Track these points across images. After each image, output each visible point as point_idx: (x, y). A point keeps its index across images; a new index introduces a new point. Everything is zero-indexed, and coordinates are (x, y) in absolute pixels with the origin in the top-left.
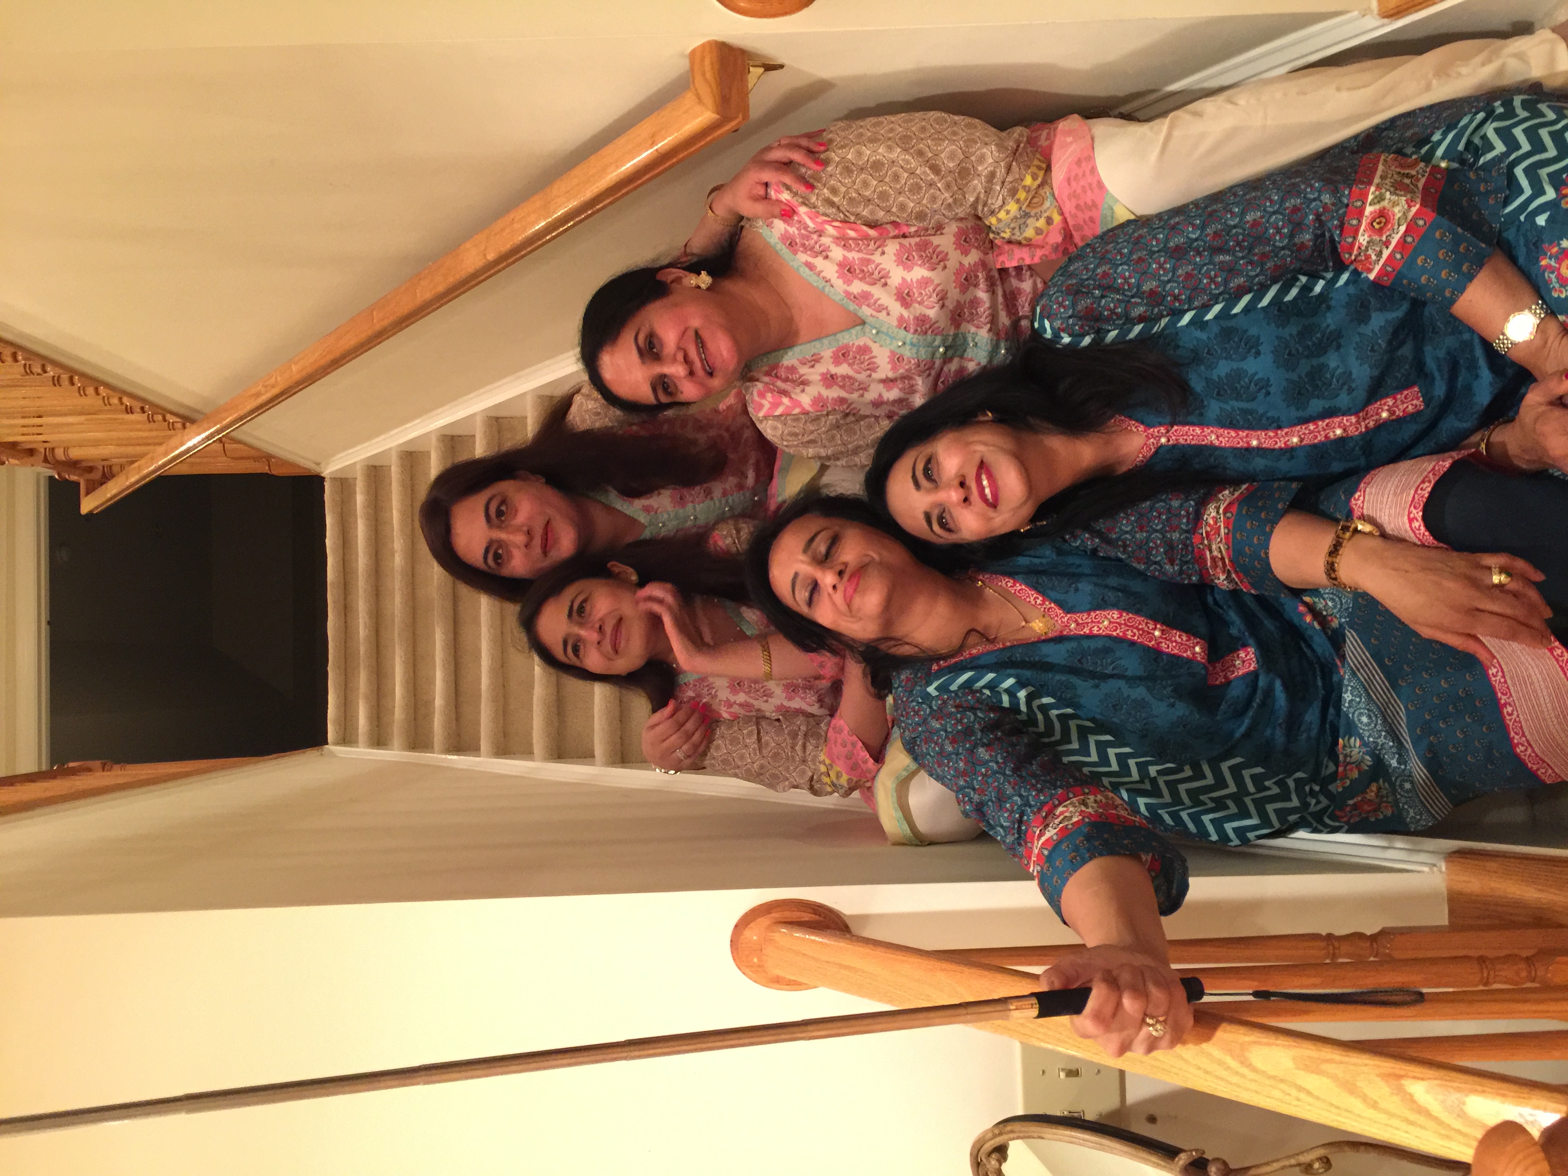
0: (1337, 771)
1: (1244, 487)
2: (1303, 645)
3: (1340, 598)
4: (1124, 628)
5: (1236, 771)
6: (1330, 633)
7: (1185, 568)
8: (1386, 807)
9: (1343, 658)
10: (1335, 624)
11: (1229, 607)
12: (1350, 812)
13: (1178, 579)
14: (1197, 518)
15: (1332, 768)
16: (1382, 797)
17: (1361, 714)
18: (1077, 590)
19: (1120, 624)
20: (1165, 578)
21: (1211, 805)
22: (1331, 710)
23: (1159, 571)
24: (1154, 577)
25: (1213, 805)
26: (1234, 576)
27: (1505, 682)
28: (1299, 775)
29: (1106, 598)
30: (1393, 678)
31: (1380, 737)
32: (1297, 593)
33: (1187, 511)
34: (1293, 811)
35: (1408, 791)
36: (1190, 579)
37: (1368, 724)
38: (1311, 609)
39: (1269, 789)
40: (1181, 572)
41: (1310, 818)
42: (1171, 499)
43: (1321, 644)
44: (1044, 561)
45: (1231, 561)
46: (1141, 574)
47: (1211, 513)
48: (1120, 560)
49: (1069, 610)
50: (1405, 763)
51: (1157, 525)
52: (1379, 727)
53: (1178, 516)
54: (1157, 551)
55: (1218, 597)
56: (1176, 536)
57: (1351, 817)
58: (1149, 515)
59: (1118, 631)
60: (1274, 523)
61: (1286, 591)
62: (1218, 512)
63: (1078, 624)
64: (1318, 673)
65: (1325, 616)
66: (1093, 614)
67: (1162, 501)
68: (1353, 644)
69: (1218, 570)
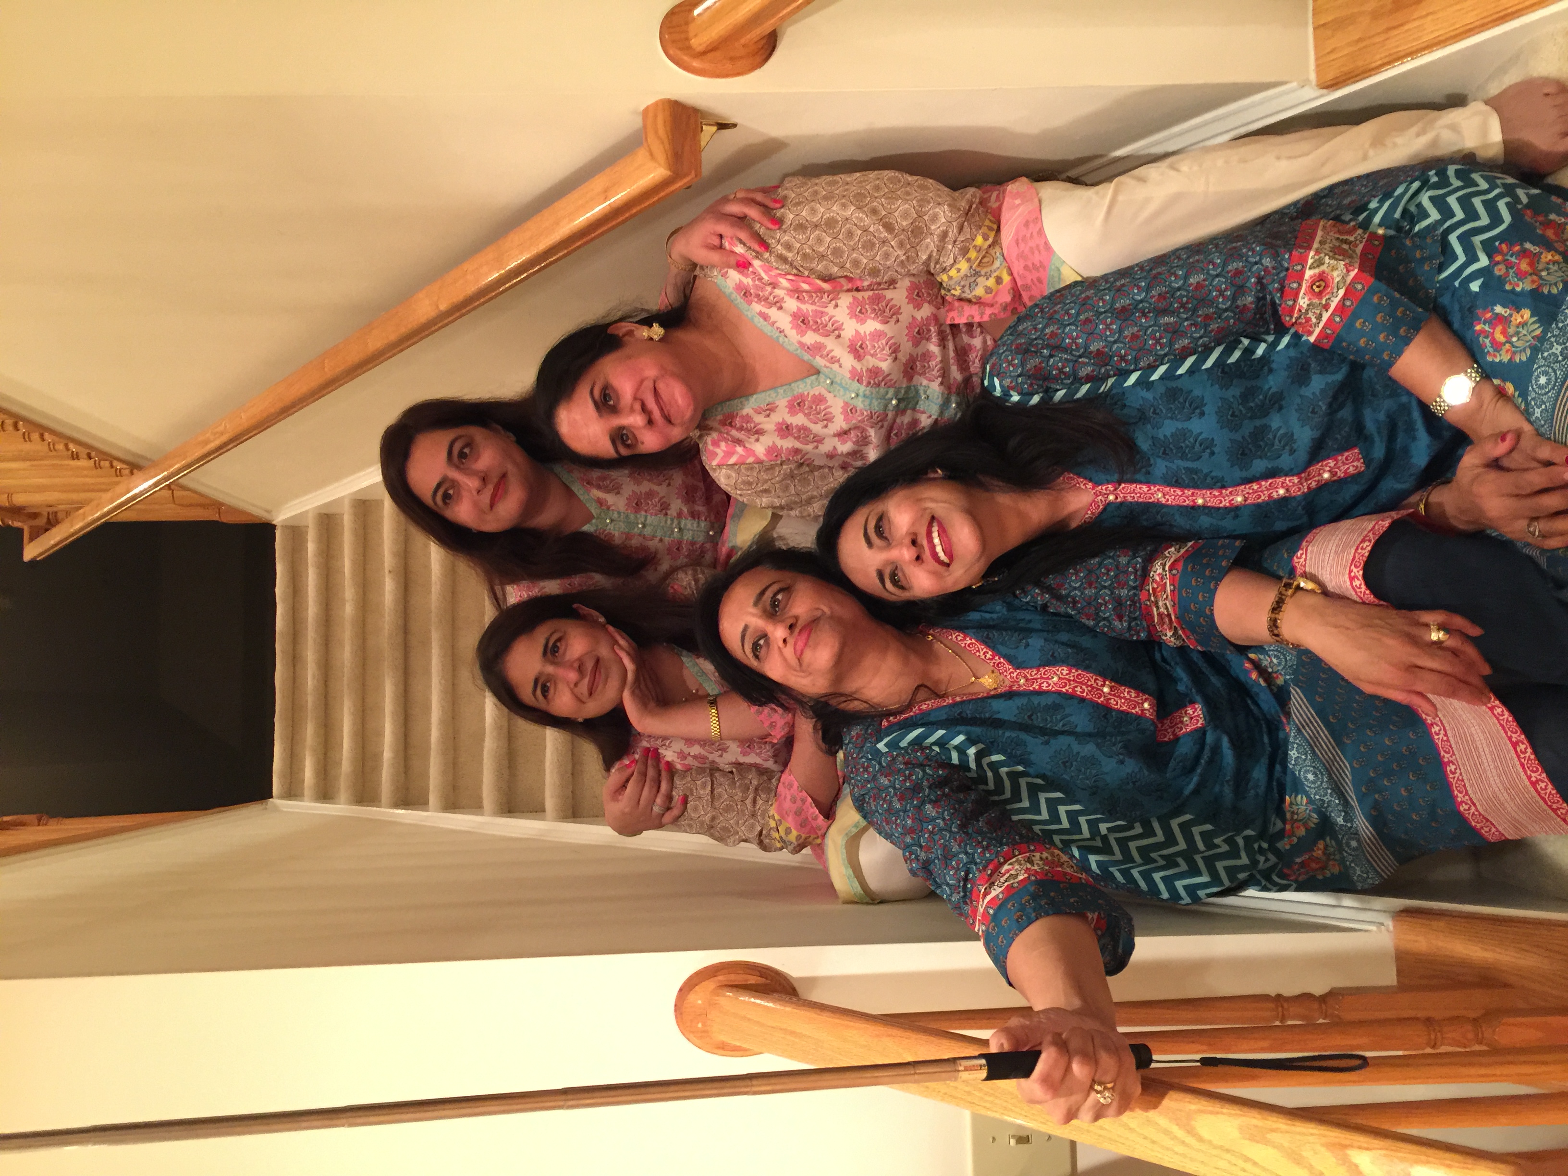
0: (1283, 830)
1: (1190, 544)
2: (1249, 702)
3: (1284, 655)
4: (1073, 684)
5: (1185, 827)
6: (1275, 690)
7: (1133, 624)
8: (1334, 865)
9: (1288, 715)
10: (1280, 681)
11: (1177, 663)
12: (1298, 870)
13: (1127, 635)
14: (1145, 574)
15: (1279, 825)
16: (1330, 854)
17: (1307, 772)
18: (1027, 645)
19: (1069, 681)
20: (1114, 634)
21: (1162, 862)
22: (1278, 767)
23: (1109, 627)
24: (1104, 634)
25: (1164, 863)
26: (1180, 632)
27: (1448, 740)
28: (1249, 832)
29: (1056, 654)
30: (1337, 735)
31: (1326, 794)
32: (1242, 650)
33: (1134, 568)
34: (1243, 868)
35: (1355, 849)
36: (1139, 636)
37: (1313, 782)
38: (1257, 665)
39: (1218, 846)
40: (1130, 628)
41: (1258, 877)
42: (1119, 556)
43: (1267, 701)
44: (995, 616)
45: (1177, 618)
46: (1091, 630)
47: (1158, 570)
48: (1070, 616)
49: (1018, 666)
50: (1352, 821)
51: (1105, 581)
52: (1325, 785)
53: (1127, 573)
54: (1106, 607)
55: (1165, 653)
56: (1124, 592)
57: (1300, 875)
58: (1098, 572)
59: (1067, 688)
60: (1218, 580)
61: (1232, 648)
62: (1164, 569)
63: (1027, 680)
64: (1265, 729)
65: (1270, 673)
66: (1042, 670)
67: (1110, 557)
68: (1298, 700)
69: (1165, 626)
